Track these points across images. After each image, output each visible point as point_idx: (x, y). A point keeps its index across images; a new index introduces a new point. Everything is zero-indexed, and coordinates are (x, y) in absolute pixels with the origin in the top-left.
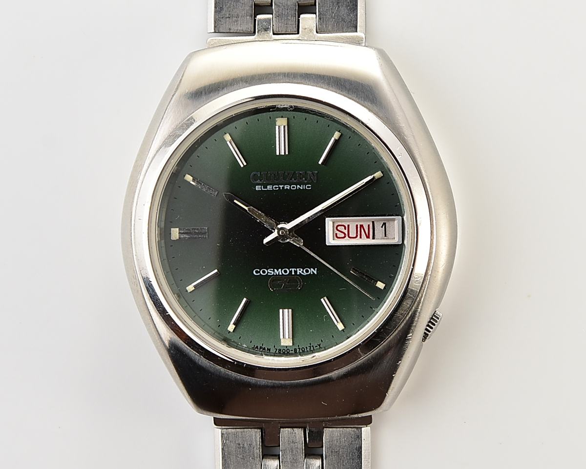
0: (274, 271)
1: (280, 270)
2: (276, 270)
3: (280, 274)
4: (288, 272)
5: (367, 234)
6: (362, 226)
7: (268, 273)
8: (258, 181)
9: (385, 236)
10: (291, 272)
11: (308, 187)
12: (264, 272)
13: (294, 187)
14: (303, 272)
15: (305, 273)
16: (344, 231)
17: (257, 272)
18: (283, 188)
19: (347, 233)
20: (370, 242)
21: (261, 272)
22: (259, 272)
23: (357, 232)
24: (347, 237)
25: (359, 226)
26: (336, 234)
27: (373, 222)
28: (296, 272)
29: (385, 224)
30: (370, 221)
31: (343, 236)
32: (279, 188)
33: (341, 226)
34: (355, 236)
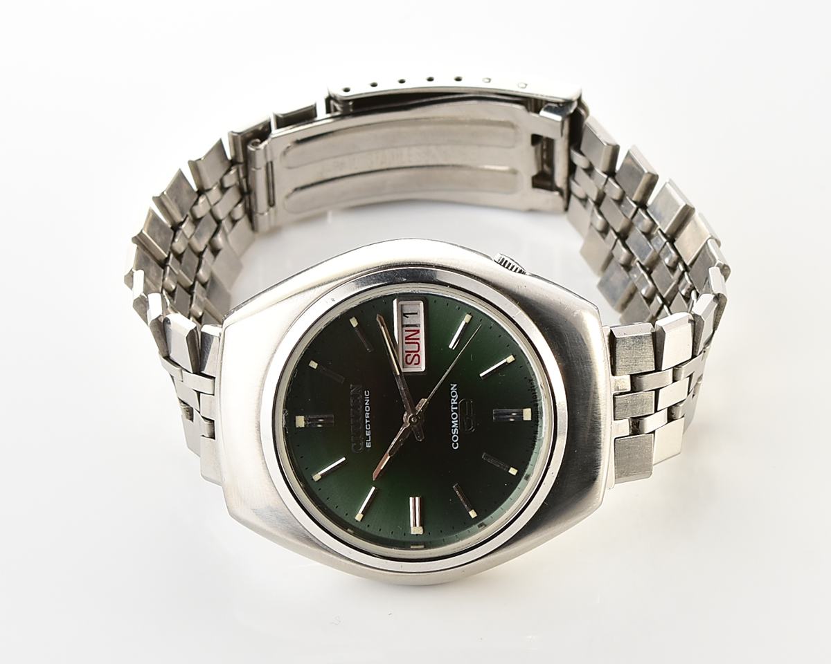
0: (454, 428)
1: (453, 422)
2: (453, 426)
3: (457, 421)
4: (455, 413)
5: (414, 333)
6: (407, 338)
7: (456, 434)
8: (362, 444)
9: (416, 314)
10: (455, 411)
11: (367, 394)
12: (455, 438)
13: (367, 408)
14: (455, 398)
15: (456, 396)
16: (412, 356)
17: (455, 446)
18: (368, 419)
20: (422, 329)
22: (455, 443)
23: (414, 343)
24: (418, 353)
25: (407, 341)
26: (416, 364)
27: (403, 326)
28: (455, 406)
29: (404, 315)
31: (417, 357)
32: (368, 423)
33: (406, 360)
34: (417, 345)
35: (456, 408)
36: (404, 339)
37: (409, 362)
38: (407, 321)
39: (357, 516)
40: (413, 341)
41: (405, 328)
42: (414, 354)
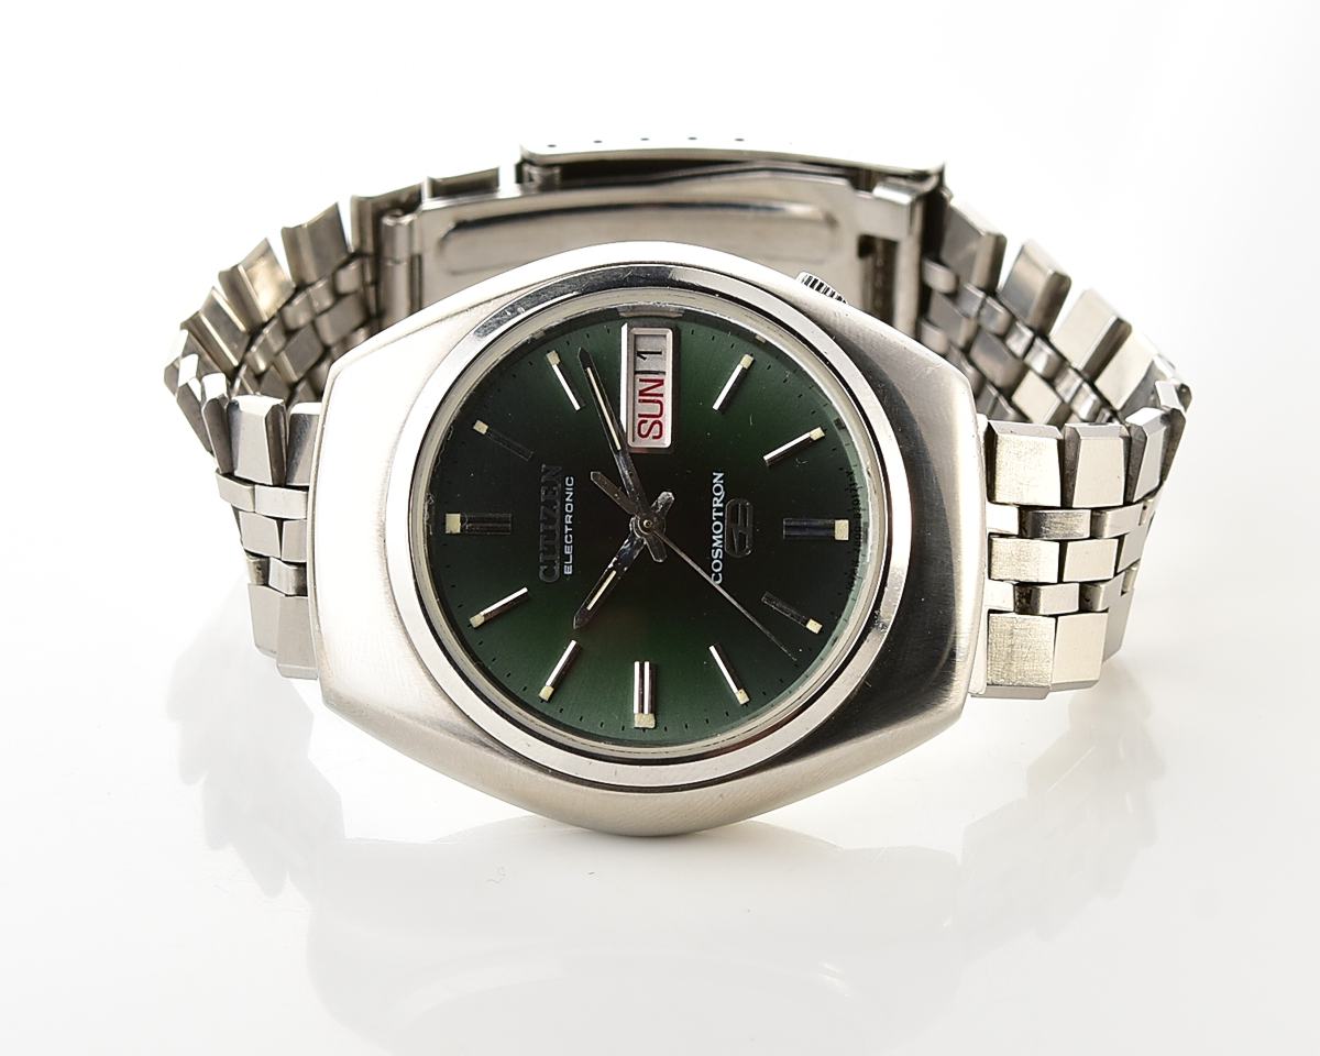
0: (716, 548)
1: (714, 537)
2: (715, 545)
3: (721, 537)
4: (718, 523)
5: (655, 384)
6: (641, 393)
7: (718, 558)
8: (557, 568)
9: (660, 353)
10: (718, 518)
11: (570, 482)
12: (717, 566)
13: (569, 507)
14: (719, 497)
15: (722, 493)
16: (650, 424)
17: (716, 579)
18: (569, 526)
20: (669, 379)
21: (716, 570)
22: (717, 574)
23: (653, 401)
24: (660, 419)
25: (642, 398)
26: (655, 437)
27: (636, 373)
28: (718, 510)
29: (639, 354)
30: (633, 379)
31: (657, 426)
32: (569, 532)
33: (640, 429)
34: (658, 405)
35: (721, 514)
36: (638, 392)
37: (643, 433)
38: (643, 365)
39: (543, 690)
40: (653, 398)
41: (639, 376)
42: (651, 420)
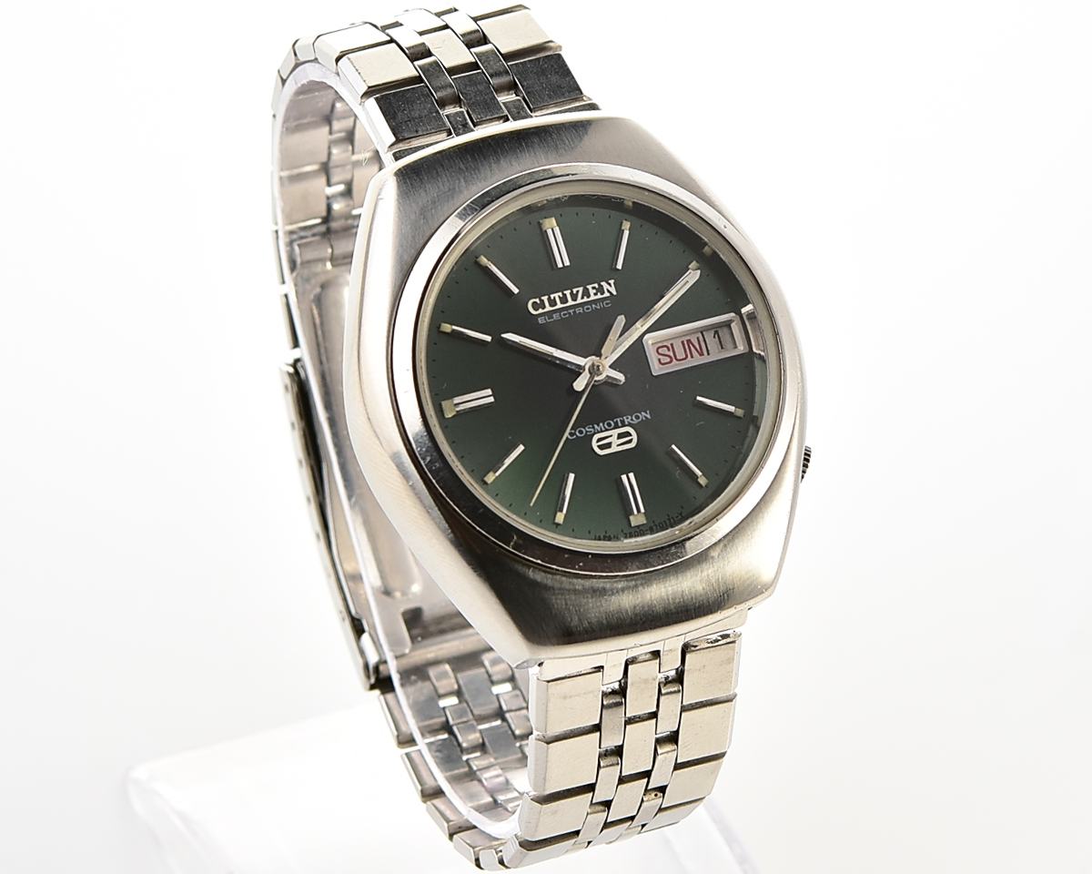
0: (593, 428)
1: (601, 424)
3: (603, 430)
4: (613, 424)
5: (699, 350)
6: (689, 341)
7: (587, 432)
8: (540, 311)
9: (722, 348)
10: (616, 423)
11: (607, 304)
12: (581, 432)
14: (632, 420)
15: (636, 421)
16: (667, 353)
17: (571, 435)
18: (574, 312)
19: (672, 354)
20: (706, 359)
21: (577, 433)
22: (575, 434)
24: (674, 360)
25: (685, 342)
26: (659, 360)
27: (702, 333)
28: (623, 422)
29: (716, 332)
30: (697, 332)
31: (669, 360)
32: (570, 313)
33: (662, 347)
34: (684, 357)
35: (620, 425)
37: (660, 351)
38: (709, 336)
39: (447, 324)
40: (688, 351)
41: (700, 335)
